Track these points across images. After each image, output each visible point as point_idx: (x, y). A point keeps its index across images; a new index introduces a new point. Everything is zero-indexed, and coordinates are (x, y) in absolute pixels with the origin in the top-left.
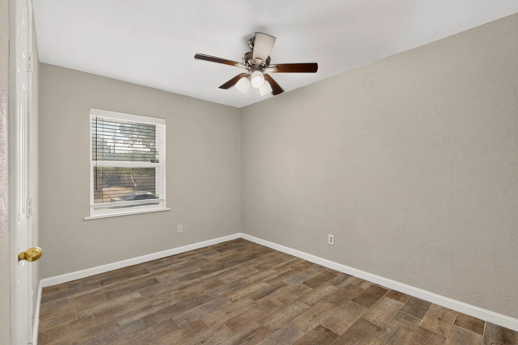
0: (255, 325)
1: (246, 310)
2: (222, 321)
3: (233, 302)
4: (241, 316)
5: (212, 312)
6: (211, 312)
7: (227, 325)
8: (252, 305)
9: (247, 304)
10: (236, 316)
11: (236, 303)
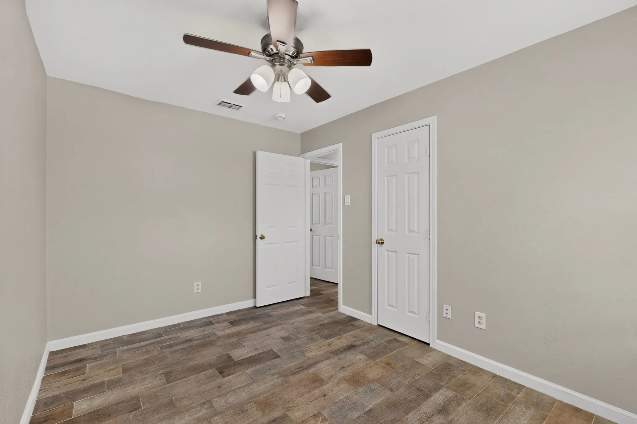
0: (293, 379)
1: (301, 398)
2: (329, 385)
3: (319, 413)
4: (307, 389)
5: (345, 397)
6: (347, 398)
7: (323, 380)
8: (291, 405)
9: (299, 407)
10: (314, 390)
11: (316, 412)
